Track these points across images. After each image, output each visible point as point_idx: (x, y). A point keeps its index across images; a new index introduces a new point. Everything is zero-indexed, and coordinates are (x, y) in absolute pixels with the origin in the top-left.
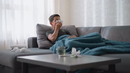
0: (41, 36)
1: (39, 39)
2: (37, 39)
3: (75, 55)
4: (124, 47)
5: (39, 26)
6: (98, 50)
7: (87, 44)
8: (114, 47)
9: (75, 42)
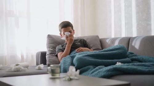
0: (51, 51)
1: (48, 55)
2: (47, 54)
3: (68, 77)
4: (151, 65)
5: (50, 38)
6: (110, 69)
7: (102, 61)
8: (135, 65)
9: (85, 57)
